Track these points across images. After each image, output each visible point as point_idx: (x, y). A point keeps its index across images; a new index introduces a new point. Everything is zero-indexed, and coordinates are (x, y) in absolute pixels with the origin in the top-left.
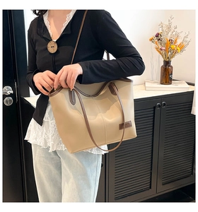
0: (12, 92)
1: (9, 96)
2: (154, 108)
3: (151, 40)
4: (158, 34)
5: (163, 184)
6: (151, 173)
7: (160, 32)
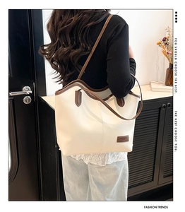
0: (31, 92)
1: (28, 95)
2: (160, 108)
3: (159, 44)
4: (165, 38)
5: (165, 177)
6: (154, 167)
7: (167, 36)
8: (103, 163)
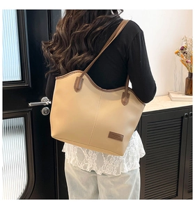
0: (50, 102)
2: (182, 118)
3: (177, 53)
4: (183, 47)
5: (189, 192)
8: (118, 172)
